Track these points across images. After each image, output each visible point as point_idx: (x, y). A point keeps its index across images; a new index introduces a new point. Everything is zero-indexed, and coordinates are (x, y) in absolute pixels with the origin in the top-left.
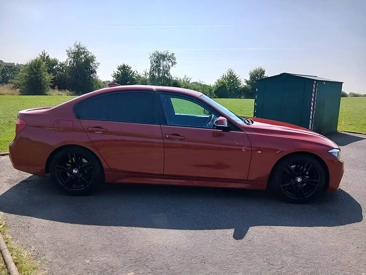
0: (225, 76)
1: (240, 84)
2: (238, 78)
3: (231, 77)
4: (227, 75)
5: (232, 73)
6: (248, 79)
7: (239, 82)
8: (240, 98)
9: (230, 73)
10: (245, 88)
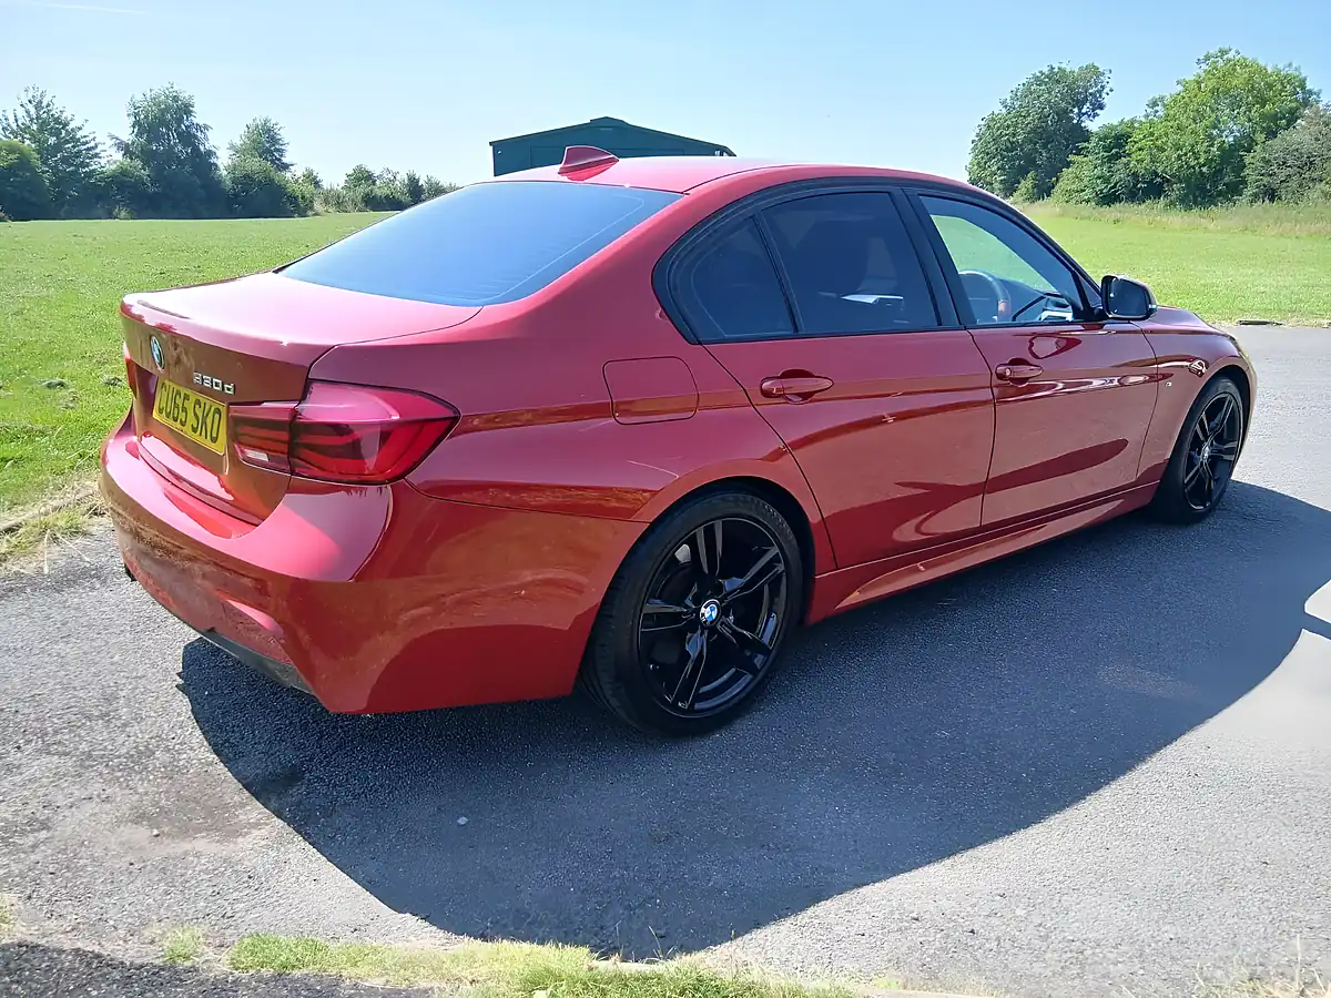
0: (12, 120)
1: (96, 155)
2: (80, 129)
3: (43, 125)
4: (21, 113)
5: (48, 105)
6: (127, 135)
7: (88, 149)
8: (110, 216)
9: (38, 106)
10: (123, 172)
